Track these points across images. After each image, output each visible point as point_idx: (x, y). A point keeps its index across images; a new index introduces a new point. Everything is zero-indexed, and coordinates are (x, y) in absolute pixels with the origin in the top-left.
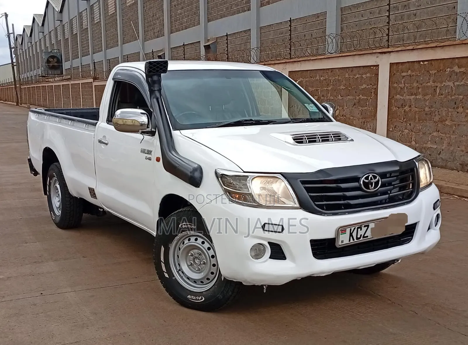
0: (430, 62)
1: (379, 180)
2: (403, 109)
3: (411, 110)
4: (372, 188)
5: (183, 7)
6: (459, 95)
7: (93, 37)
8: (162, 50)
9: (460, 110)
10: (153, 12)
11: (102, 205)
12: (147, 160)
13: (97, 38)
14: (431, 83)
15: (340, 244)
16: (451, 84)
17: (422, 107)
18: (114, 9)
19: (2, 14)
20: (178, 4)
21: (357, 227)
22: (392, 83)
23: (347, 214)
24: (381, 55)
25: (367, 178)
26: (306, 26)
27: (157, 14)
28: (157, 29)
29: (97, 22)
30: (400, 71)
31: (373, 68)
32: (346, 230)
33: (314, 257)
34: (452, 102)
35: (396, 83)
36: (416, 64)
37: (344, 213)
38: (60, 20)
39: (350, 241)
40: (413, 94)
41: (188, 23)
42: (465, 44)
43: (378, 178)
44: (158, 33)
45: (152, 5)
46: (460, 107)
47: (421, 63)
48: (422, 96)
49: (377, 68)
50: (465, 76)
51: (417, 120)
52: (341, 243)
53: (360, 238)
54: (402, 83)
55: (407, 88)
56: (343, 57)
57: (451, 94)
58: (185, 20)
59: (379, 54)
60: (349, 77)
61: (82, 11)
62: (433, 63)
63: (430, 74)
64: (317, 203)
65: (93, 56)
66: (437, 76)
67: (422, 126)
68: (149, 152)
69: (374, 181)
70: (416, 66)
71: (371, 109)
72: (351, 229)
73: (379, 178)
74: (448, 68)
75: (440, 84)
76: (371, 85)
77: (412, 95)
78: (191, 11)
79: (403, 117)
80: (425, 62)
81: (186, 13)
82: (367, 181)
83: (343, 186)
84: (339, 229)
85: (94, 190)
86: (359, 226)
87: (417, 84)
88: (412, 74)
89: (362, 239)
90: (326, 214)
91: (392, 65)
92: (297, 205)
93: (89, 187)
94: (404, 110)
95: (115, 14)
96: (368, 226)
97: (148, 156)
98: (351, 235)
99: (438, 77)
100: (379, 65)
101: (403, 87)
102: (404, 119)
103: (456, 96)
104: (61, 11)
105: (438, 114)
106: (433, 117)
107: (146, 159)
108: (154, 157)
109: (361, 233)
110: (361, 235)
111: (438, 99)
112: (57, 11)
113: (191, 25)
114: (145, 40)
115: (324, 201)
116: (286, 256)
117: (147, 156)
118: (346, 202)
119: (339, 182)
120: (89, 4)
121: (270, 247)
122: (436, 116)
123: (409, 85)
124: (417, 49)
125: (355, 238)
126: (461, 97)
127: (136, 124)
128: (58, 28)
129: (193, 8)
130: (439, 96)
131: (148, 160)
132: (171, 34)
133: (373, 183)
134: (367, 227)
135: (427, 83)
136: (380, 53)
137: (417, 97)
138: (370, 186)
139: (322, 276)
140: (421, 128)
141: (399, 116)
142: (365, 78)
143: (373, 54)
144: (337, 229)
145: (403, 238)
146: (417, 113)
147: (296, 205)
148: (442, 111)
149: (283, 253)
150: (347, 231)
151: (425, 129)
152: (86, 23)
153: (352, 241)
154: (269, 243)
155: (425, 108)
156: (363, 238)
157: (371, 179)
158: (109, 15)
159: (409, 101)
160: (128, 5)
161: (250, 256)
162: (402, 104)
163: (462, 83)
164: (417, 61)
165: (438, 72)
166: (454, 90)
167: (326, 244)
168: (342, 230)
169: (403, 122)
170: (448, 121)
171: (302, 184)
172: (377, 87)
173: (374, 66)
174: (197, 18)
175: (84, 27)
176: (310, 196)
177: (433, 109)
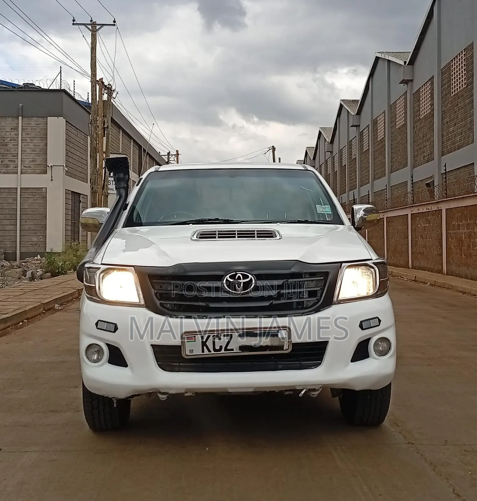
1: (251, 281)
4: (240, 289)
5: (456, 123)
7: (361, 168)
8: (432, 176)
10: (423, 133)
13: (364, 168)
15: (188, 354)
18: (383, 134)
19: (269, 148)
20: (450, 121)
21: (212, 335)
25: (232, 277)
27: (428, 135)
28: (427, 152)
29: (366, 150)
33: (159, 367)
38: (330, 151)
39: (203, 351)
41: (462, 141)
43: (250, 278)
44: (429, 156)
45: (422, 125)
52: (190, 353)
53: (220, 349)
58: (458, 138)
61: (352, 139)
65: (360, 189)
72: (202, 337)
78: (465, 127)
81: (459, 129)
82: (233, 280)
86: (217, 334)
89: (223, 351)
92: (142, 302)
95: (383, 140)
98: (204, 344)
104: (332, 142)
109: (218, 344)
110: (221, 347)
112: (327, 142)
113: (465, 144)
114: (414, 166)
116: (127, 363)
120: (359, 130)
121: (109, 350)
125: (212, 349)
128: (328, 160)
129: (467, 123)
132: (442, 156)
134: (228, 337)
138: (237, 286)
145: (303, 361)
149: (124, 358)
150: (196, 338)
152: (355, 152)
153: (206, 352)
154: (107, 345)
156: (226, 351)
157: (239, 278)
158: (378, 141)
160: (398, 127)
161: (86, 358)
168: (189, 335)
171: (150, 279)
174: (471, 134)
175: (353, 157)
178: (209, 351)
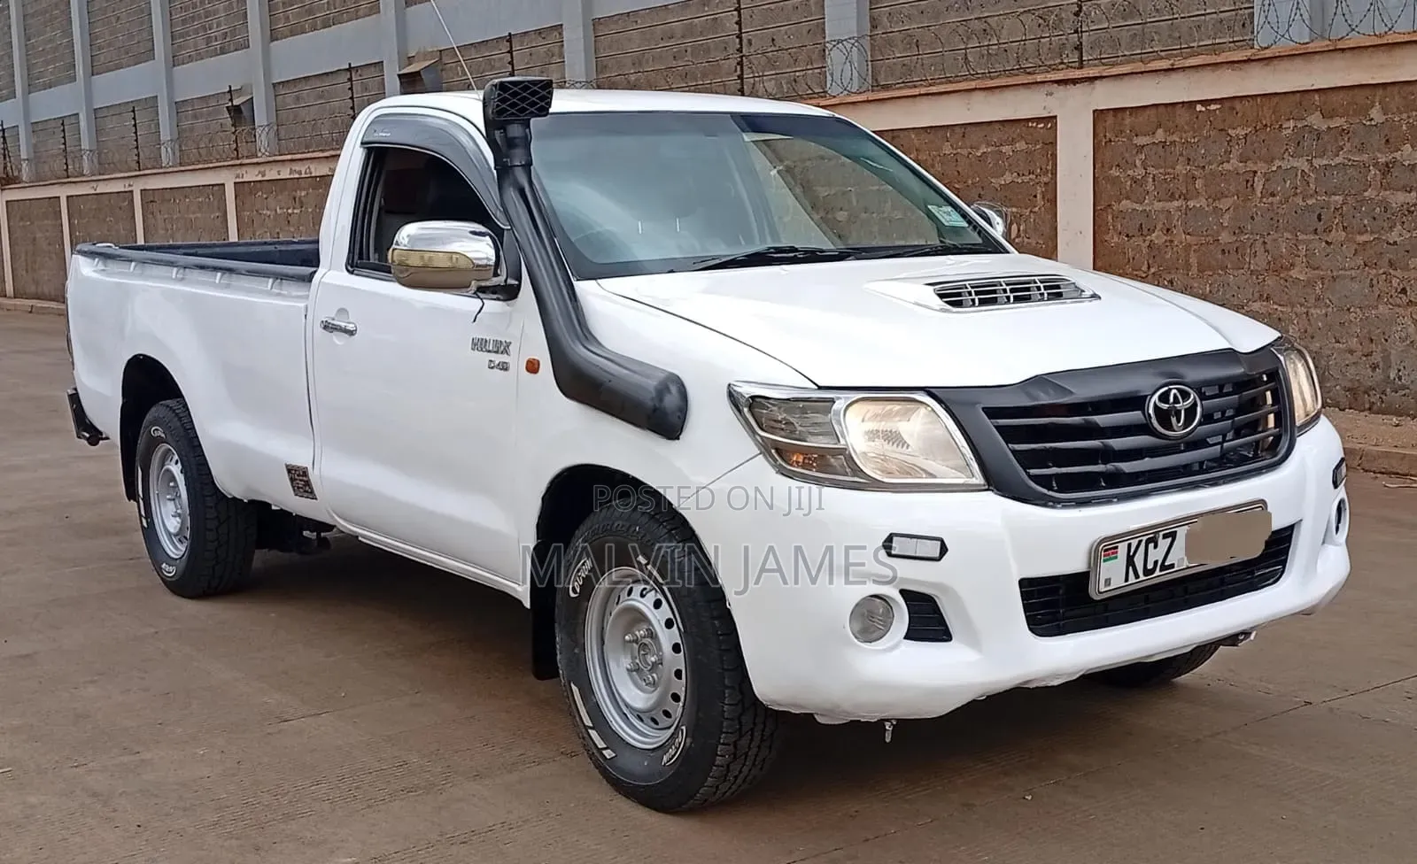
0: (1227, 104)
1: (1195, 405)
2: (1145, 241)
3: (1171, 241)
4: (1180, 425)
6: (1331, 195)
8: (240, 89)
9: (1338, 235)
11: (334, 515)
12: (495, 370)
14: (1234, 164)
15: (1103, 589)
16: (1302, 164)
17: (1208, 232)
21: (1144, 538)
22: (1103, 166)
23: (1117, 503)
24: (1061, 87)
25: (1164, 398)
26: (754, 17)
28: (218, 27)
30: (1128, 131)
31: (1034, 124)
32: (1117, 547)
33: (1031, 629)
34: (1307, 214)
35: (1118, 165)
36: (1179, 111)
37: (1107, 500)
39: (1127, 580)
40: (1177, 196)
42: (1343, 50)
43: (1192, 397)
44: (226, 39)
46: (1334, 227)
47: (1199, 108)
48: (1207, 199)
49: (1049, 125)
50: (1346, 139)
51: (1194, 270)
52: (1106, 586)
53: (1153, 570)
54: (1135, 166)
55: (1154, 181)
56: (930, 97)
57: (1301, 193)
59: (1056, 85)
60: (955, 152)
62: (1238, 106)
63: (1228, 139)
64: (1033, 471)
66: (1252, 144)
67: (1210, 285)
68: (502, 348)
69: (1182, 405)
70: (1183, 117)
71: (1034, 244)
72: (1130, 545)
73: (1195, 398)
74: (1289, 120)
75: (1263, 165)
76: (1033, 173)
77: (1172, 197)
79: (1146, 262)
80: (1210, 105)
82: (1165, 406)
83: (1102, 420)
84: (1099, 544)
85: (305, 473)
86: (1151, 536)
87: (1188, 168)
88: (1169, 139)
89: (1157, 573)
90: (1059, 503)
91: (1099, 115)
92: (978, 479)
93: (287, 466)
94: (1147, 243)
96: (1173, 535)
97: (498, 358)
98: (1130, 561)
99: (1255, 145)
100: (1055, 117)
101: (1140, 177)
102: (1149, 268)
103: (1319, 198)
105: (1263, 249)
106: (1248, 260)
107: (492, 368)
108: (517, 361)
109: (1156, 554)
110: (1156, 562)
111: (1260, 208)
113: (346, 15)
114: (175, 60)
115: (1051, 464)
116: (951, 630)
117: (493, 359)
118: (1110, 467)
119: (1090, 409)
121: (907, 604)
122: (1255, 256)
123: (1161, 171)
124: (1184, 69)
125: (1140, 572)
126: (1339, 199)
127: (462, 264)
130: (1264, 200)
131: (499, 371)
132: (274, 40)
133: (1180, 411)
134: (1170, 540)
135: (1222, 164)
136: (1059, 82)
137: (1191, 204)
138: (1174, 420)
139: (1053, 687)
140: (1210, 292)
141: (1134, 258)
142: (1011, 154)
143: (1036, 85)
144: (1094, 546)
145: (1259, 570)
146: (1193, 249)
147: (974, 479)
148: (1275, 240)
149: (942, 621)
150: (1119, 550)
151: (1224, 294)
153: (1132, 579)
154: (902, 592)
155: (1218, 233)
156: (1161, 571)
157: (1176, 400)
159: (1162, 217)
161: (852, 635)
162: (1141, 224)
163: (1338, 160)
164: (1183, 103)
165: (1256, 131)
166: (1312, 181)
167: (1061, 592)
168: (1105, 548)
169: (1147, 276)
170: (1297, 269)
171: (990, 417)
172: (1052, 179)
173: (1039, 120)
176: (1014, 452)
177: (1246, 237)
178: (1137, 576)
